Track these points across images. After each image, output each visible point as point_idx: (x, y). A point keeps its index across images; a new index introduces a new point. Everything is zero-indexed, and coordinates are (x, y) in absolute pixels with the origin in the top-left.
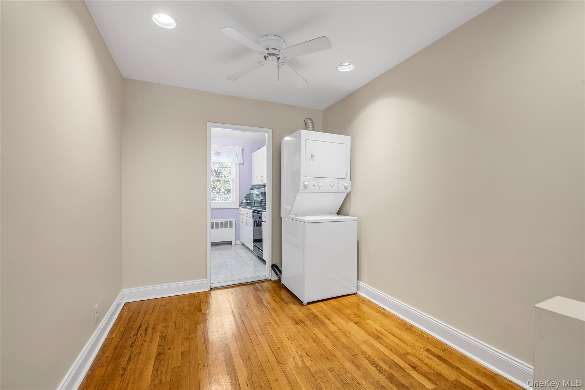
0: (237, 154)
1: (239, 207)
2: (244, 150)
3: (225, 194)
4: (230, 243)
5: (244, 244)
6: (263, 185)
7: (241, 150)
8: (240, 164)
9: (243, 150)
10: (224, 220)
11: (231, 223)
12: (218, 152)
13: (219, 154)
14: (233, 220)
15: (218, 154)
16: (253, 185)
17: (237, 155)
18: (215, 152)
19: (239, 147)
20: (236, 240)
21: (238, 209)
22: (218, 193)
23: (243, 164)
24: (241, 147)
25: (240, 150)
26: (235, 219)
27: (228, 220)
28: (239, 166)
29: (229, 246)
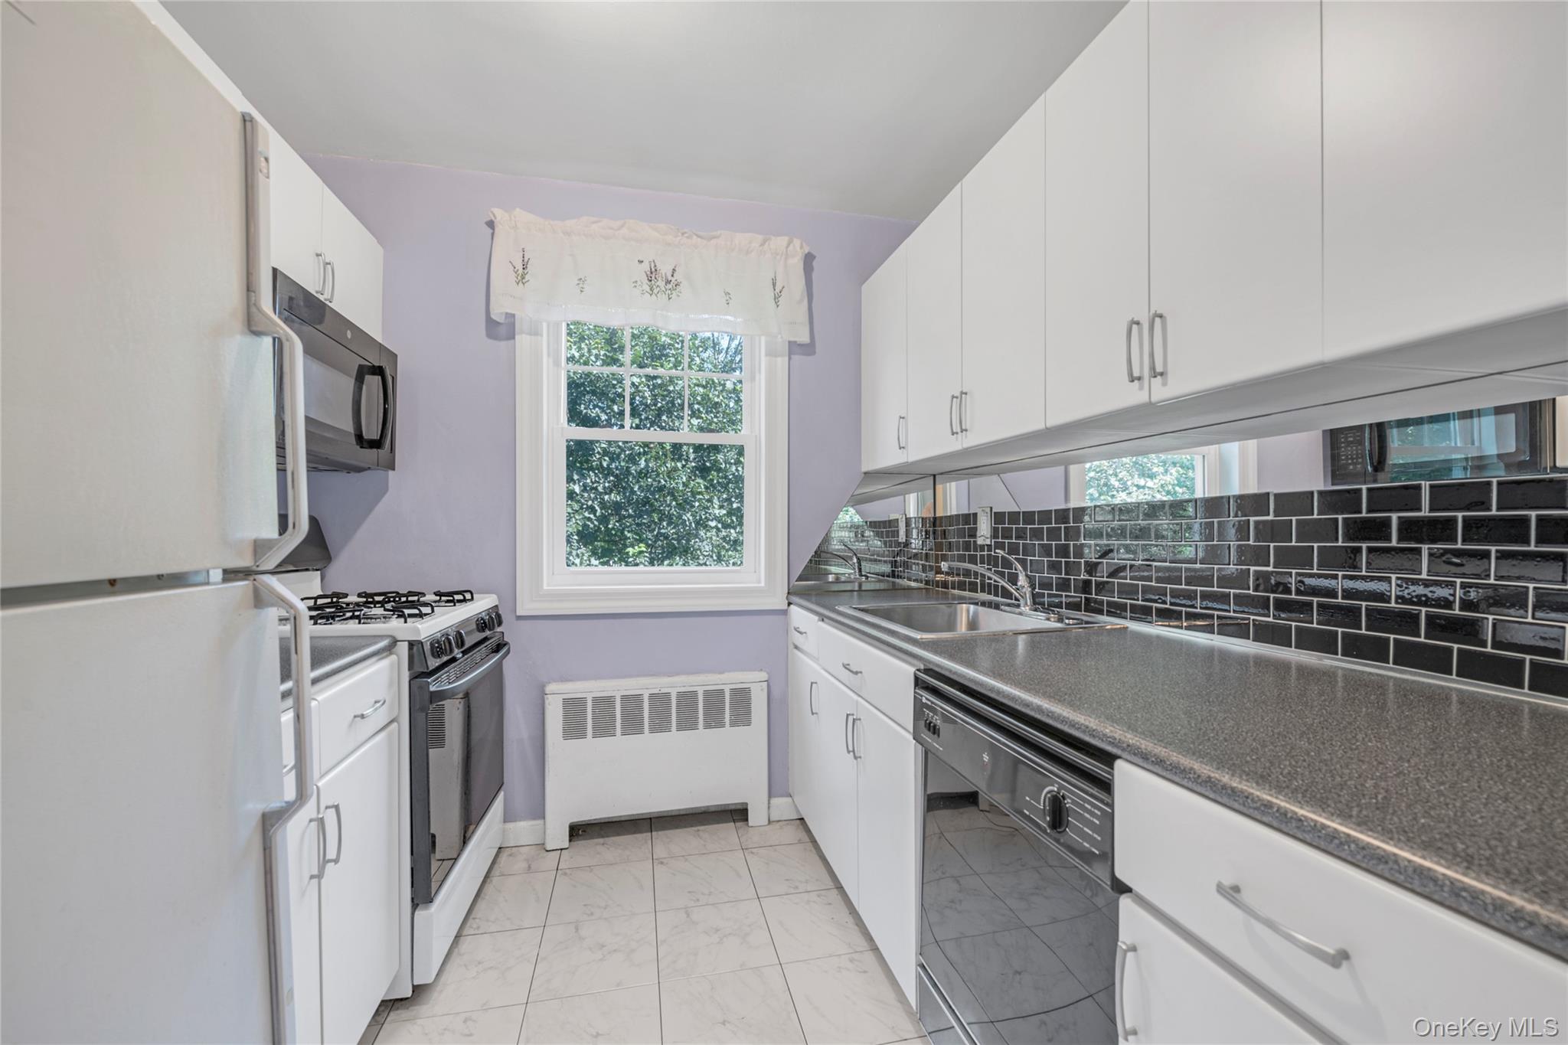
0: (774, 285)
1: (789, 604)
2: (815, 264)
3: (726, 526)
4: (738, 814)
5: (802, 819)
6: (924, 476)
7: (797, 263)
8: (794, 348)
9: (809, 260)
10: (700, 683)
11: (742, 697)
12: (665, 269)
13: (668, 282)
14: (754, 680)
15: (661, 283)
16: (865, 473)
17: (778, 288)
18: (646, 266)
19: (790, 243)
20: (770, 796)
21: (785, 612)
22: (701, 524)
23: (808, 349)
24: (797, 242)
25: (791, 261)
26: (764, 676)
27: (727, 680)
28: (787, 358)
29: (727, 831)
